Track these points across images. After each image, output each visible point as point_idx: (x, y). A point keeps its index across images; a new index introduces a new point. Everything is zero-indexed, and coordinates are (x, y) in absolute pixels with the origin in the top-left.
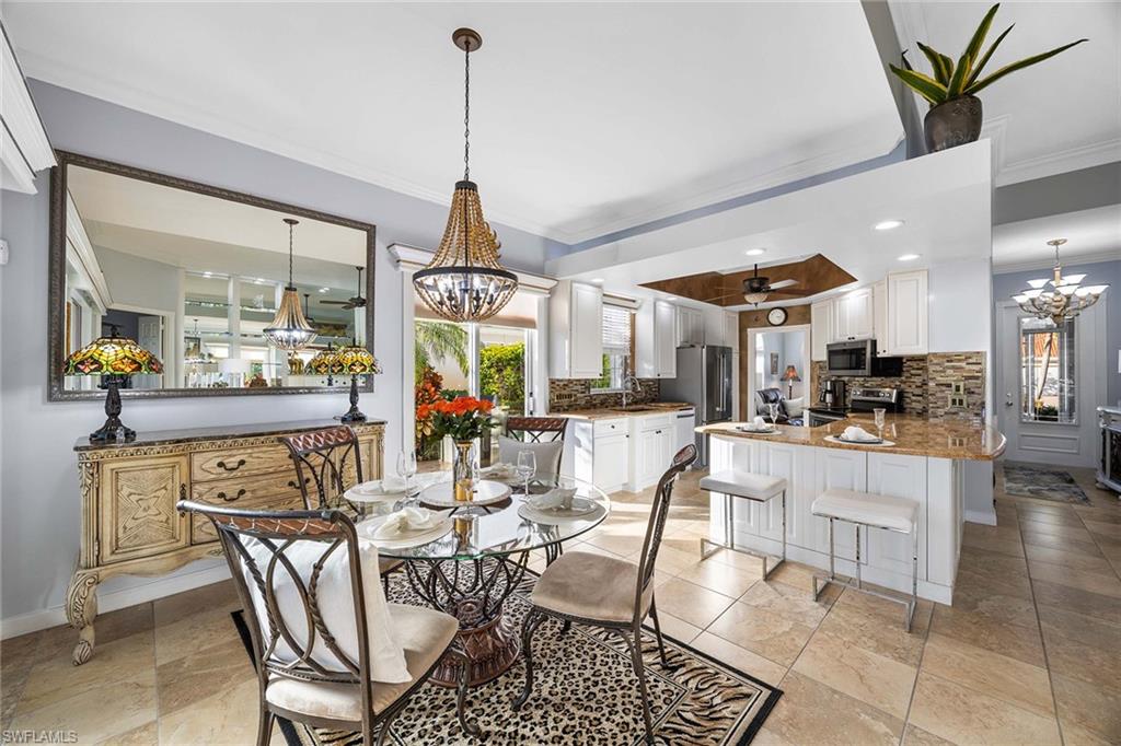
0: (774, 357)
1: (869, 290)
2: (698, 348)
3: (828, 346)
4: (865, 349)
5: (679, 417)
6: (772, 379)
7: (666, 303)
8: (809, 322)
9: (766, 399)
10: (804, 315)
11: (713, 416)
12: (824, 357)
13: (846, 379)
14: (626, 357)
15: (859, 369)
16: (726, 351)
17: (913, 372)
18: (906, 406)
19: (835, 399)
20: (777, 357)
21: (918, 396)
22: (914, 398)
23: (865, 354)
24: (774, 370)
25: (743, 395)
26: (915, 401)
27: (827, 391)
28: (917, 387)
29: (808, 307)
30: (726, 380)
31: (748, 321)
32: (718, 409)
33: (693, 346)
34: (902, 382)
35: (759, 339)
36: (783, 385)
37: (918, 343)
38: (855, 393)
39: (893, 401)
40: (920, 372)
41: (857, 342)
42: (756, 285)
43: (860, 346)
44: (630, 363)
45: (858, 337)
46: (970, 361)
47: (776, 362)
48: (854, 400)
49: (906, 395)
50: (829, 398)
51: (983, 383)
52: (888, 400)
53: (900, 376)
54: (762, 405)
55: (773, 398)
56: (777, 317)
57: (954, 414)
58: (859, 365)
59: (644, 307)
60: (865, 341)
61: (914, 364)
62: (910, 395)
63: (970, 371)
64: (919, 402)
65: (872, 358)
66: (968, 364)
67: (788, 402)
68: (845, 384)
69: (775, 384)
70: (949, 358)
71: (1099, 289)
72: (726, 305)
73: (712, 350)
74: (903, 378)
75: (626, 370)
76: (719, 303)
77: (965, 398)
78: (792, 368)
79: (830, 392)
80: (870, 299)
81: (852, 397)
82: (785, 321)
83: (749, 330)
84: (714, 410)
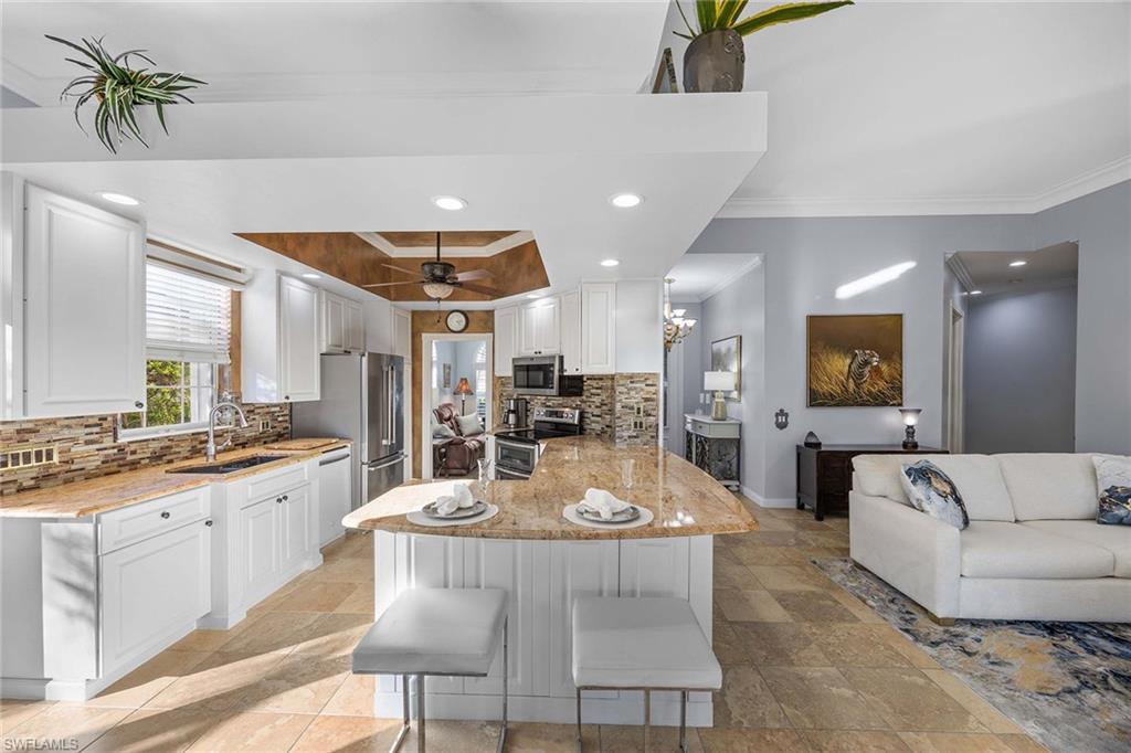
0: (447, 367)
1: (557, 300)
2: (355, 356)
3: (514, 360)
4: (553, 365)
5: (322, 463)
6: (445, 393)
7: (302, 283)
8: (492, 330)
9: (441, 419)
10: (486, 322)
11: (378, 453)
12: (509, 373)
13: (527, 397)
14: (221, 369)
15: (548, 387)
16: (395, 361)
17: (593, 391)
18: (586, 427)
19: (518, 419)
20: (450, 368)
21: (598, 416)
22: (593, 418)
23: (553, 372)
24: (447, 383)
25: (417, 419)
26: (594, 422)
27: (509, 411)
28: (597, 407)
29: (490, 313)
30: (396, 397)
31: (421, 323)
32: (384, 442)
33: (348, 353)
34: (582, 401)
35: (434, 347)
36: (455, 399)
37: (607, 363)
38: (538, 413)
39: (576, 422)
40: (599, 391)
41: (545, 358)
42: (438, 272)
43: (548, 362)
44: (229, 376)
45: (546, 352)
46: (649, 382)
47: (449, 374)
48: (536, 421)
49: (586, 415)
50: (512, 418)
51: (657, 406)
52: (571, 421)
53: (581, 395)
54: (437, 425)
55: (447, 415)
56: (456, 321)
57: (635, 437)
58: (547, 384)
59: (259, 282)
60: (554, 357)
61: (594, 383)
62: (590, 415)
63: (648, 393)
64: (598, 422)
65: (560, 377)
66: (647, 385)
67: (461, 417)
68: (527, 403)
69: (447, 399)
70: (631, 377)
71: (691, 323)
72: (395, 300)
73: (376, 359)
74: (584, 397)
75: (220, 389)
76: (384, 293)
77: (643, 420)
78: (464, 380)
79: (513, 412)
80: (557, 309)
81: (535, 418)
82: (466, 326)
83: (424, 335)
84: (379, 444)
